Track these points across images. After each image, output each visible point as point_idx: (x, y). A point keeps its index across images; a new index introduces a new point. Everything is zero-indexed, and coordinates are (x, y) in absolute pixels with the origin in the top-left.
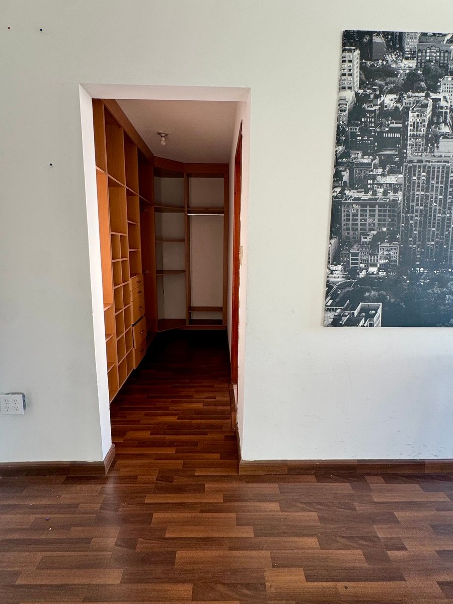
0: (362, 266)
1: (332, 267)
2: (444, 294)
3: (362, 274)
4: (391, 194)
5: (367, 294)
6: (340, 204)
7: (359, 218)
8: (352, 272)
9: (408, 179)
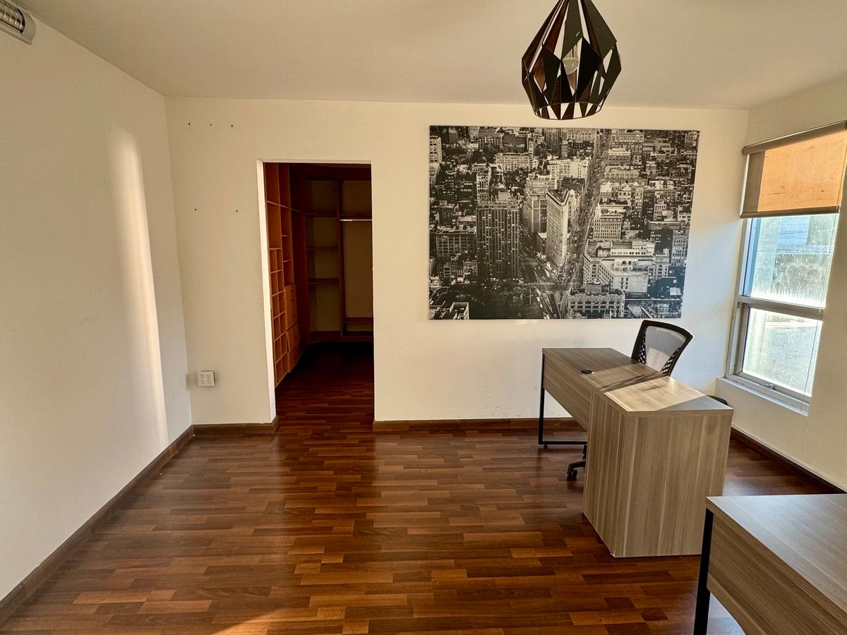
0: (453, 277)
1: (432, 278)
2: (511, 297)
3: (453, 283)
4: (469, 228)
5: (458, 296)
6: (435, 235)
7: (448, 244)
8: (446, 282)
9: (479, 218)
